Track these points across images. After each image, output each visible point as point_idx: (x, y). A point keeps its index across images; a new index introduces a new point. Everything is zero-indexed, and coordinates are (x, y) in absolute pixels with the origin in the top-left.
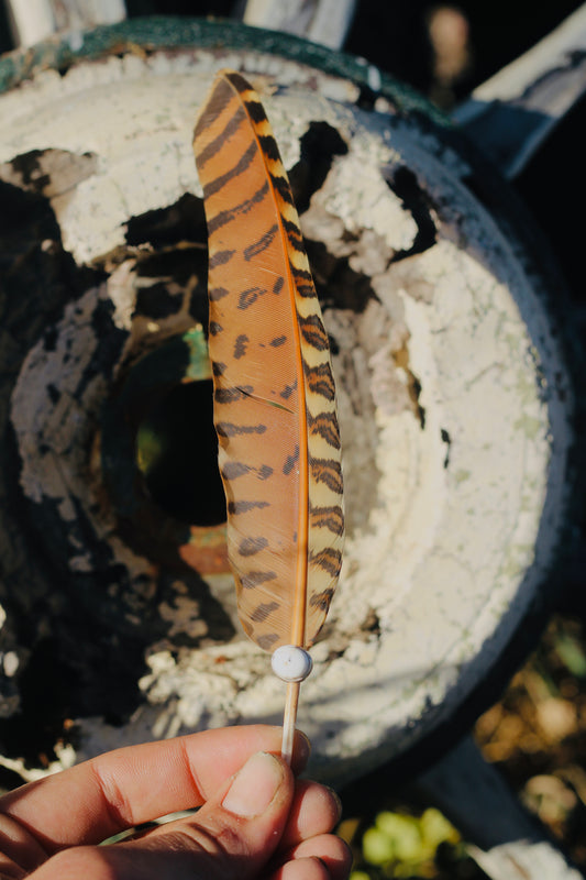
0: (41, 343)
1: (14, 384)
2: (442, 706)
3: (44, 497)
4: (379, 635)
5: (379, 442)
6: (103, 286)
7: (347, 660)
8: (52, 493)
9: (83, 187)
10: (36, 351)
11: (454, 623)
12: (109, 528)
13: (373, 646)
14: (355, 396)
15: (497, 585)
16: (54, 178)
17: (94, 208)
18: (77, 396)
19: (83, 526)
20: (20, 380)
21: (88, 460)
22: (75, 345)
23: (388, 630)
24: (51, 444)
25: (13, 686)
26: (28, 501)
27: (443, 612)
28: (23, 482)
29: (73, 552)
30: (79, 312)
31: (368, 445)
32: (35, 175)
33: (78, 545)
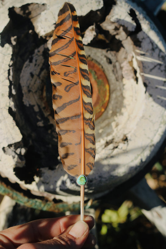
0: (28, 61)
1: (21, 72)
2: (145, 162)
3: (30, 105)
4: (128, 141)
5: (124, 89)
6: (46, 44)
7: (119, 149)
8: (32, 104)
9: (43, 13)
10: (27, 63)
11: (149, 138)
12: (48, 113)
13: (126, 145)
14: (117, 76)
15: (160, 127)
16: (32, 12)
17: (46, 19)
18: (39, 75)
19: (41, 113)
20: (22, 71)
21: (42, 94)
22: (38, 61)
23: (130, 140)
24: (32, 90)
25: (23, 158)
26: (25, 106)
27: (145, 135)
28: (24, 100)
29: (38, 121)
30: (39, 52)
31: (120, 90)
32: (27, 12)
33: (39, 118)
